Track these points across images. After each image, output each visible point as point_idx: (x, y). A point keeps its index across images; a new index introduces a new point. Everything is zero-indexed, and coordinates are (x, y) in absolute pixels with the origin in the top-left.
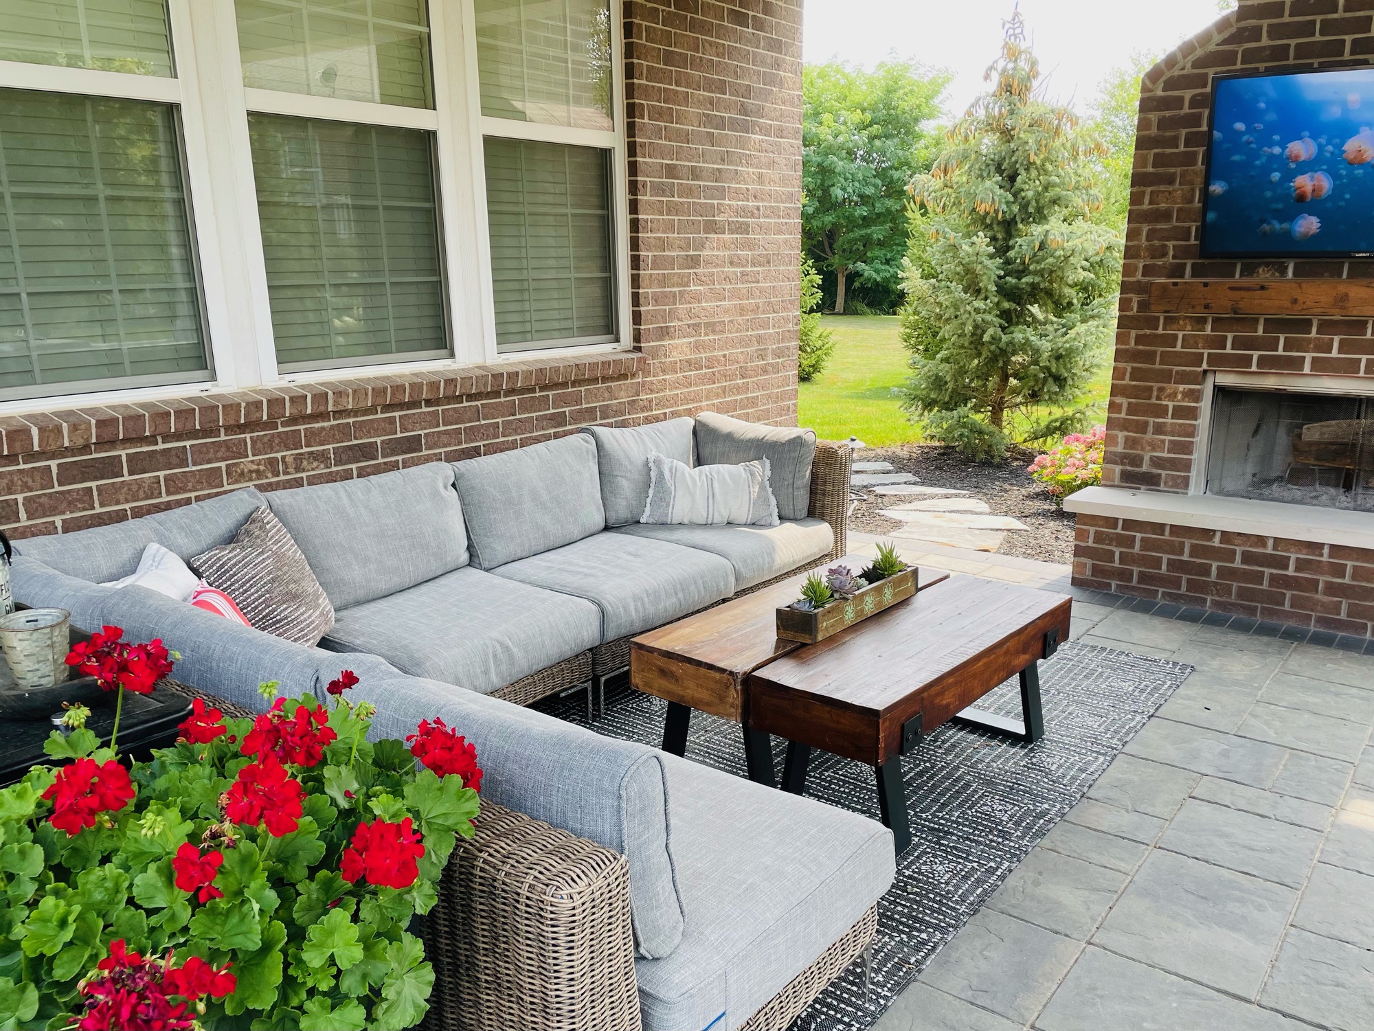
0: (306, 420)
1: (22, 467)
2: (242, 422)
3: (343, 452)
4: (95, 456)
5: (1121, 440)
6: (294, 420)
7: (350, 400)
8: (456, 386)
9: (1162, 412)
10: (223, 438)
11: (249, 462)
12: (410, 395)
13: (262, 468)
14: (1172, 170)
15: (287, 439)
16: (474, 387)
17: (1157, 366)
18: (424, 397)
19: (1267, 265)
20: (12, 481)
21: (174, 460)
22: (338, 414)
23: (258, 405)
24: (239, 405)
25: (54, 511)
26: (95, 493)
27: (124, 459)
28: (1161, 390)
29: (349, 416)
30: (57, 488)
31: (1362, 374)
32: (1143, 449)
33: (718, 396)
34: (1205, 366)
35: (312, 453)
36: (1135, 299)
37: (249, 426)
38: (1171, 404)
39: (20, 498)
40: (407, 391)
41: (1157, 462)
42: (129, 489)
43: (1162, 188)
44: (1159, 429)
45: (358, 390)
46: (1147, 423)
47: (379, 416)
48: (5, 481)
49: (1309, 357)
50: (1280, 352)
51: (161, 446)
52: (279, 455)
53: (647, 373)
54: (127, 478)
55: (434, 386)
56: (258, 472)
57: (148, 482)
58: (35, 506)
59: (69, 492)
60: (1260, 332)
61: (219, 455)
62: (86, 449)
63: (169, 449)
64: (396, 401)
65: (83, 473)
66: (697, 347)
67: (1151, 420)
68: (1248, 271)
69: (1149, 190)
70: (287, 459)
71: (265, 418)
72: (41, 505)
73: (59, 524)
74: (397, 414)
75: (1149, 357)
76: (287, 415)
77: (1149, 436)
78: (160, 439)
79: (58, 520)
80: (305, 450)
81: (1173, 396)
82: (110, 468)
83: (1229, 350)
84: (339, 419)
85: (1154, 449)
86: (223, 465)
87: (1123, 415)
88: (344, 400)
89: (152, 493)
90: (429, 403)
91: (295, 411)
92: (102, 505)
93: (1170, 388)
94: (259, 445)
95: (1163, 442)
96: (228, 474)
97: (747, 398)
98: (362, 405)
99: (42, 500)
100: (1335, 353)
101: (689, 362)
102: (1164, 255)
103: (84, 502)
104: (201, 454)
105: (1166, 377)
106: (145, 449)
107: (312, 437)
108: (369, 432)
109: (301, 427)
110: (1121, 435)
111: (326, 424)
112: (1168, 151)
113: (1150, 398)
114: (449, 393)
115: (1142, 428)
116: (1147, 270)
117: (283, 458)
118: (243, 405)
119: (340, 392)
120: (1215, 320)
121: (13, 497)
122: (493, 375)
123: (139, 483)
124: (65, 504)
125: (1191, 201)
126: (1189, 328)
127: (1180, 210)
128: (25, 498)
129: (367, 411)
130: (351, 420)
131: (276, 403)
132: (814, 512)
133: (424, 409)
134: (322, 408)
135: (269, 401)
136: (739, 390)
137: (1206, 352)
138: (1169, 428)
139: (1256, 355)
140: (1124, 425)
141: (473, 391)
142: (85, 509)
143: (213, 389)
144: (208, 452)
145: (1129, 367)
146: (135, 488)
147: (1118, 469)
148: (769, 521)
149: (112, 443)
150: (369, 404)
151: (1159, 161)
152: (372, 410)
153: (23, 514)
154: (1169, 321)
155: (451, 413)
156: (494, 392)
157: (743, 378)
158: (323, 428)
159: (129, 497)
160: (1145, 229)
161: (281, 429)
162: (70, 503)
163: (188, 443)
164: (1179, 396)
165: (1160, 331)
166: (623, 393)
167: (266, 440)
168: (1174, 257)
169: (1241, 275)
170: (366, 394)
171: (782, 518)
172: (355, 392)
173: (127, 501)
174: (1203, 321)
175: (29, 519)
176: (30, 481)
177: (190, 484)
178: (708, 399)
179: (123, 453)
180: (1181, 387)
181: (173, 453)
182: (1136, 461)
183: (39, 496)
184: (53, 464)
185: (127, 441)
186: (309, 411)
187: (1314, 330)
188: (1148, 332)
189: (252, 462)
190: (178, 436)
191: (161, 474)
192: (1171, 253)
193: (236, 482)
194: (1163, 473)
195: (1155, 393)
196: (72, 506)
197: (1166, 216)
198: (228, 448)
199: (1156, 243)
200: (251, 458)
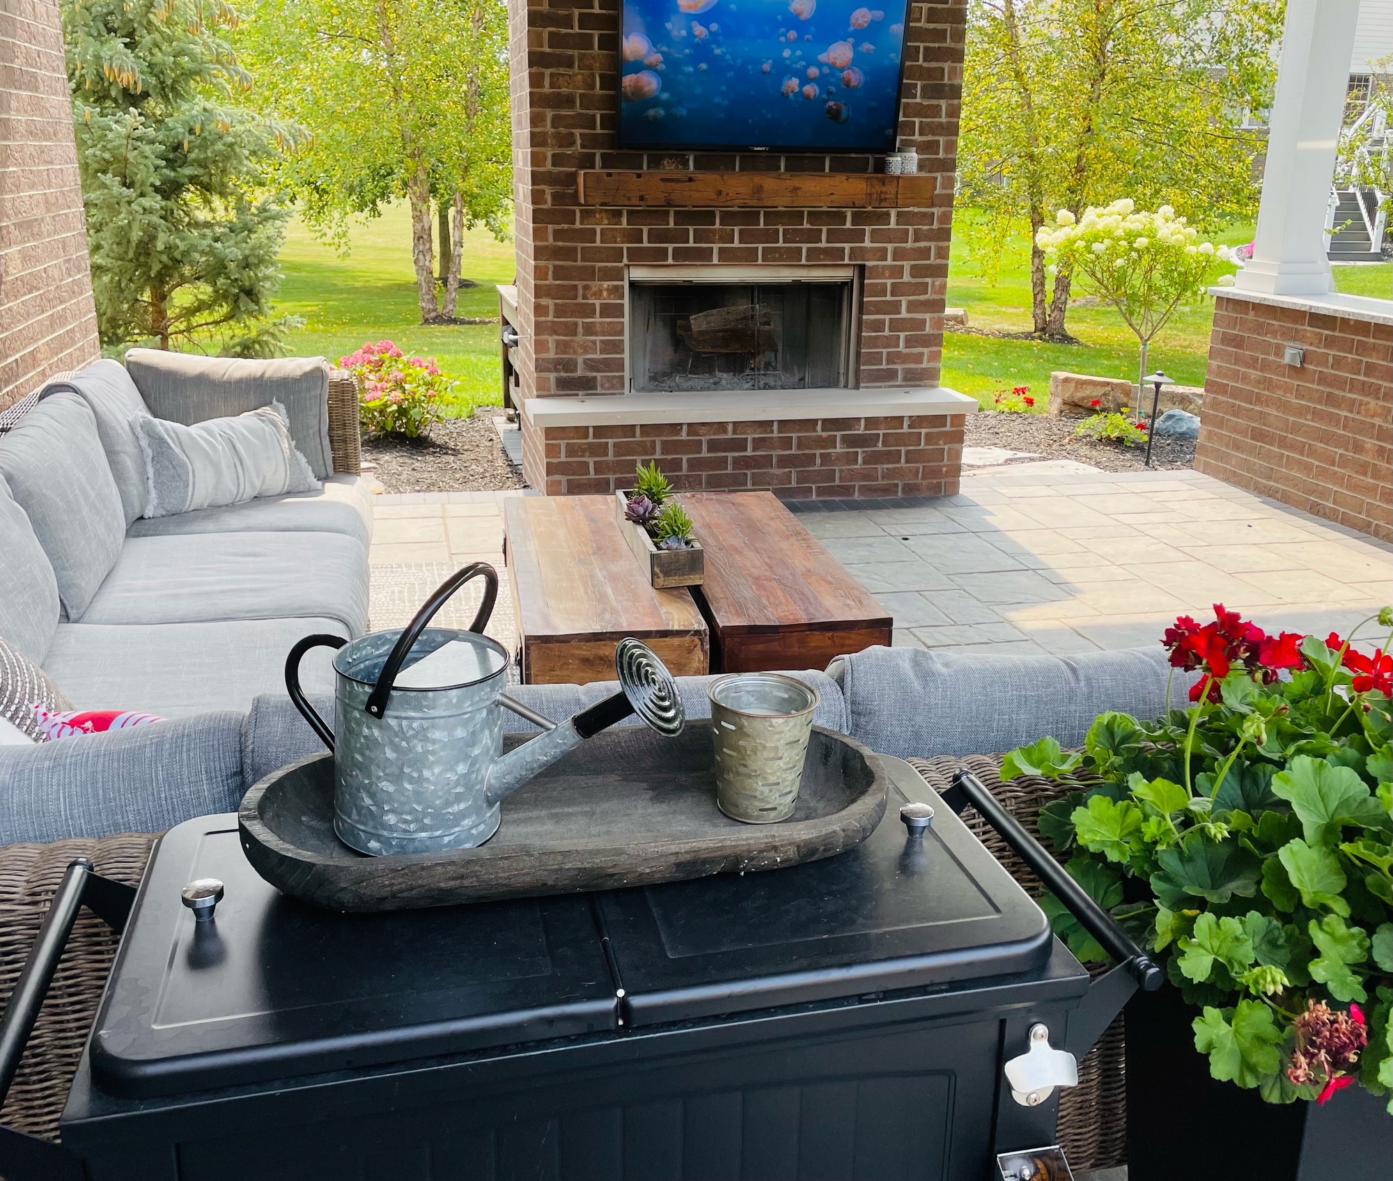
5: (552, 345)
9: (589, 311)
14: (570, 52)
17: (579, 263)
19: (670, 157)
28: (586, 288)
31: (760, 261)
32: (575, 352)
34: (625, 261)
36: (548, 191)
38: (597, 303)
41: (592, 365)
43: (562, 70)
44: (589, 329)
46: (576, 324)
49: (716, 247)
50: (691, 244)
60: (672, 225)
67: (580, 321)
68: (655, 163)
69: (547, 72)
75: (569, 254)
77: (580, 338)
81: (598, 294)
83: (646, 244)
85: (586, 351)
87: (550, 318)
93: (595, 285)
95: (594, 342)
100: (736, 244)
102: (573, 143)
105: (589, 274)
110: (551, 340)
112: (563, 31)
113: (576, 298)
115: (572, 330)
116: (557, 160)
120: (630, 213)
125: (593, 87)
126: (606, 221)
127: (581, 96)
137: (625, 246)
138: (598, 328)
139: (670, 247)
140: (554, 329)
145: (550, 265)
147: (552, 376)
148: (307, 485)
151: (555, 40)
154: (586, 215)
160: (549, 114)
164: (605, 294)
165: (578, 225)
168: (583, 146)
169: (649, 167)
174: (618, 214)
180: (606, 284)
182: (569, 366)
187: (718, 221)
188: (566, 226)
192: (579, 142)
194: (599, 375)
195: (580, 292)
197: (568, 101)
199: (563, 130)
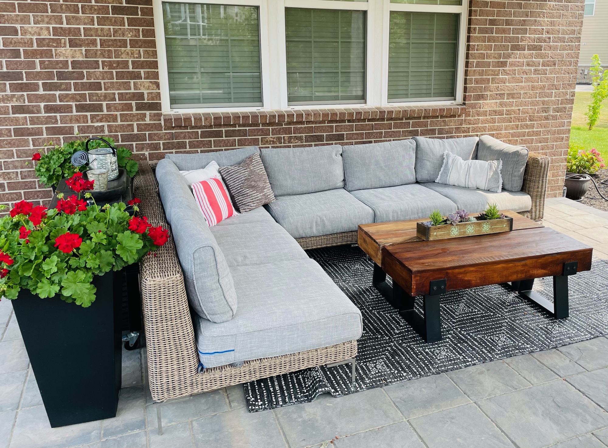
0: (295, 124)
1: (189, 130)
2: (268, 122)
3: (309, 137)
4: (214, 129)
6: (289, 123)
7: (313, 117)
8: (361, 115)
10: (261, 127)
11: (270, 137)
12: (340, 117)
13: (275, 140)
15: (286, 130)
16: (370, 116)
18: (346, 118)
20: (185, 135)
21: (242, 134)
22: (309, 122)
23: (274, 116)
24: (267, 116)
25: (198, 147)
26: (213, 142)
27: (224, 131)
29: (313, 124)
30: (200, 139)
33: (513, 129)
35: (296, 136)
37: (270, 124)
39: (187, 141)
40: (338, 115)
42: (225, 142)
45: (316, 114)
47: (326, 125)
48: (183, 135)
51: (237, 128)
52: (282, 136)
53: (468, 115)
54: (224, 138)
55: (351, 114)
56: (273, 141)
57: (231, 141)
58: (192, 144)
59: (204, 141)
61: (259, 134)
62: (211, 127)
63: (240, 130)
64: (332, 119)
65: (209, 135)
66: (501, 104)
70: (285, 138)
71: (277, 121)
72: (194, 144)
73: (199, 151)
74: (334, 125)
76: (286, 121)
78: (237, 126)
79: (199, 150)
80: (293, 135)
82: (219, 134)
84: (309, 124)
86: (260, 137)
88: (310, 117)
89: (233, 145)
90: (349, 121)
91: (289, 120)
92: (214, 147)
94: (275, 131)
96: (262, 141)
97: (533, 132)
98: (318, 119)
99: (195, 142)
101: (495, 112)
103: (208, 145)
104: (252, 133)
106: (231, 129)
107: (296, 130)
108: (321, 131)
109: (292, 126)
111: (302, 126)
114: (358, 117)
117: (284, 137)
118: (268, 116)
119: (308, 114)
121: (185, 140)
122: (380, 112)
123: (228, 140)
124: (202, 145)
128: (189, 141)
129: (320, 122)
130: (313, 125)
131: (281, 116)
132: (524, 189)
133: (347, 124)
134: (300, 120)
135: (278, 115)
136: (527, 126)
141: (370, 118)
142: (208, 147)
143: (262, 109)
144: (255, 132)
146: (227, 142)
148: (496, 190)
149: (220, 125)
150: (321, 120)
152: (323, 122)
153: (188, 147)
155: (359, 126)
156: (381, 119)
157: (531, 121)
158: (301, 127)
159: (224, 145)
161: (284, 126)
162: (204, 145)
163: (247, 128)
166: (452, 124)
167: (277, 130)
170: (320, 116)
171: (504, 189)
172: (315, 114)
173: (224, 146)
175: (189, 148)
176: (191, 135)
177: (247, 143)
178: (506, 129)
179: (224, 129)
181: (242, 131)
183: (194, 141)
184: (199, 131)
185: (225, 125)
186: (295, 120)
189: (271, 137)
190: (244, 125)
191: (237, 138)
193: (264, 144)
196: (204, 146)
198: (262, 132)
200: (271, 136)
